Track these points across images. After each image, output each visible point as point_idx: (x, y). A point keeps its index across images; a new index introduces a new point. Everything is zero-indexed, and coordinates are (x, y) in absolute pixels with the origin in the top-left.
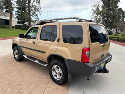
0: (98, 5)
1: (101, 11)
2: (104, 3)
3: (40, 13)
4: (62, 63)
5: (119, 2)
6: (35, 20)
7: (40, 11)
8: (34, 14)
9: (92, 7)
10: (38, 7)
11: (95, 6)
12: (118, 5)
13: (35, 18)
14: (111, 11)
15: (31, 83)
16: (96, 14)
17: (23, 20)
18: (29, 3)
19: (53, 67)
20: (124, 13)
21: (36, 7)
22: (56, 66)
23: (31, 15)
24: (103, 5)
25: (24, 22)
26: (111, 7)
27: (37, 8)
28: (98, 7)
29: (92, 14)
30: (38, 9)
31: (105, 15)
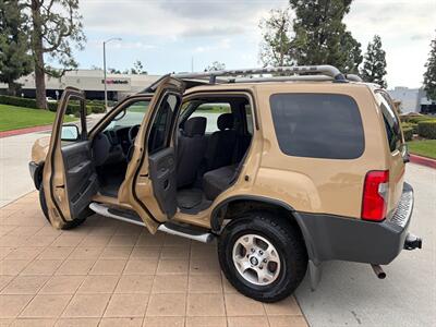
0: (284, 22)
1: (292, 43)
2: (299, 15)
3: (82, 42)
4: (278, 227)
5: (348, 11)
6: (62, 67)
7: (80, 35)
8: (55, 47)
9: (264, 26)
10: (71, 21)
11: (273, 24)
12: (343, 21)
13: (61, 62)
14: (322, 43)
15: (163, 309)
16: (278, 50)
17: (11, 70)
18: (36, 6)
19: (241, 241)
20: (357, 49)
21: (63, 20)
22: (251, 237)
23: (46, 50)
24: (297, 22)
25: (15, 75)
26: (323, 27)
27: (67, 24)
28: (282, 28)
29: (264, 52)
30: (72, 27)
31: (305, 55)
